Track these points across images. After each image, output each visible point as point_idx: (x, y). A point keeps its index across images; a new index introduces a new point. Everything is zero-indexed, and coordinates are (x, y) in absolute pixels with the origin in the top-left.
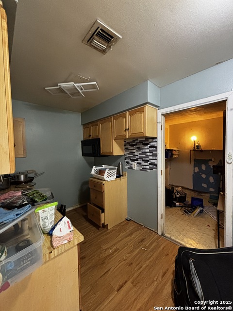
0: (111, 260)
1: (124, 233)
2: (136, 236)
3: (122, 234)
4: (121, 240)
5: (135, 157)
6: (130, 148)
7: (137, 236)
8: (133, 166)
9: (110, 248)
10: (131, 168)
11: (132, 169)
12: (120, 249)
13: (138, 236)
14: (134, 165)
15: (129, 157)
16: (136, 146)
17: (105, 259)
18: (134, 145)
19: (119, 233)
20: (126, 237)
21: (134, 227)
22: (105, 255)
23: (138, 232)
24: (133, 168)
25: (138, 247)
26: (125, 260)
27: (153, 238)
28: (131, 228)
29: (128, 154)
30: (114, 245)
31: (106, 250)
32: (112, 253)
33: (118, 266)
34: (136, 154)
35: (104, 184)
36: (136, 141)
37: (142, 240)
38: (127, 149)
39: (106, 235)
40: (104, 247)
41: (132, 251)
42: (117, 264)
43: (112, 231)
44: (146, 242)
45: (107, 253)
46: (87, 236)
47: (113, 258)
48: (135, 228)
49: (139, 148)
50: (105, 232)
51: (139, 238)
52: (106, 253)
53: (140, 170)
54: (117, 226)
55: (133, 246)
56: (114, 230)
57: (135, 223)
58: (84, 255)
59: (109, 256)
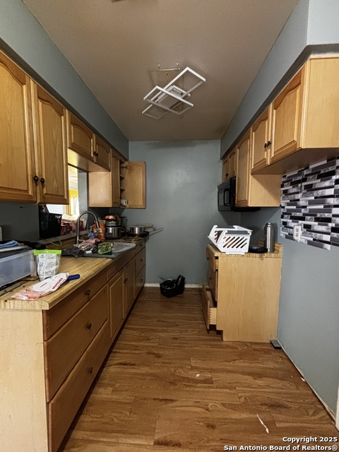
0: (187, 389)
1: (246, 364)
2: (268, 386)
3: (240, 364)
4: (229, 372)
5: (300, 212)
6: (292, 189)
7: (269, 388)
8: (295, 233)
9: (201, 370)
10: (290, 237)
11: (292, 239)
12: (215, 385)
13: (271, 390)
14: (297, 230)
15: (289, 213)
16: (304, 184)
17: (180, 381)
18: (299, 182)
19: (236, 357)
20: (243, 373)
21: (277, 366)
22: (185, 375)
23: (280, 384)
24: (295, 237)
25: (252, 411)
26: (207, 410)
27: (310, 422)
28: (271, 365)
29: (288, 205)
30: (211, 370)
31: (193, 368)
32: (197, 381)
33: (187, 409)
34: (302, 203)
35: (217, 258)
36: (306, 172)
37: (275, 406)
38: (285, 192)
39: (213, 346)
40: (193, 363)
41: (234, 407)
42: (190, 403)
43: (228, 347)
44: (281, 417)
45: (190, 374)
46: (187, 331)
47: (192, 389)
48: (279, 369)
49: (310, 188)
50: (214, 340)
51: (272, 396)
52: (190, 372)
53: (309, 243)
54: (244, 344)
55: (242, 399)
56: (232, 348)
57: (286, 361)
58: (162, 352)
59: (189, 380)
